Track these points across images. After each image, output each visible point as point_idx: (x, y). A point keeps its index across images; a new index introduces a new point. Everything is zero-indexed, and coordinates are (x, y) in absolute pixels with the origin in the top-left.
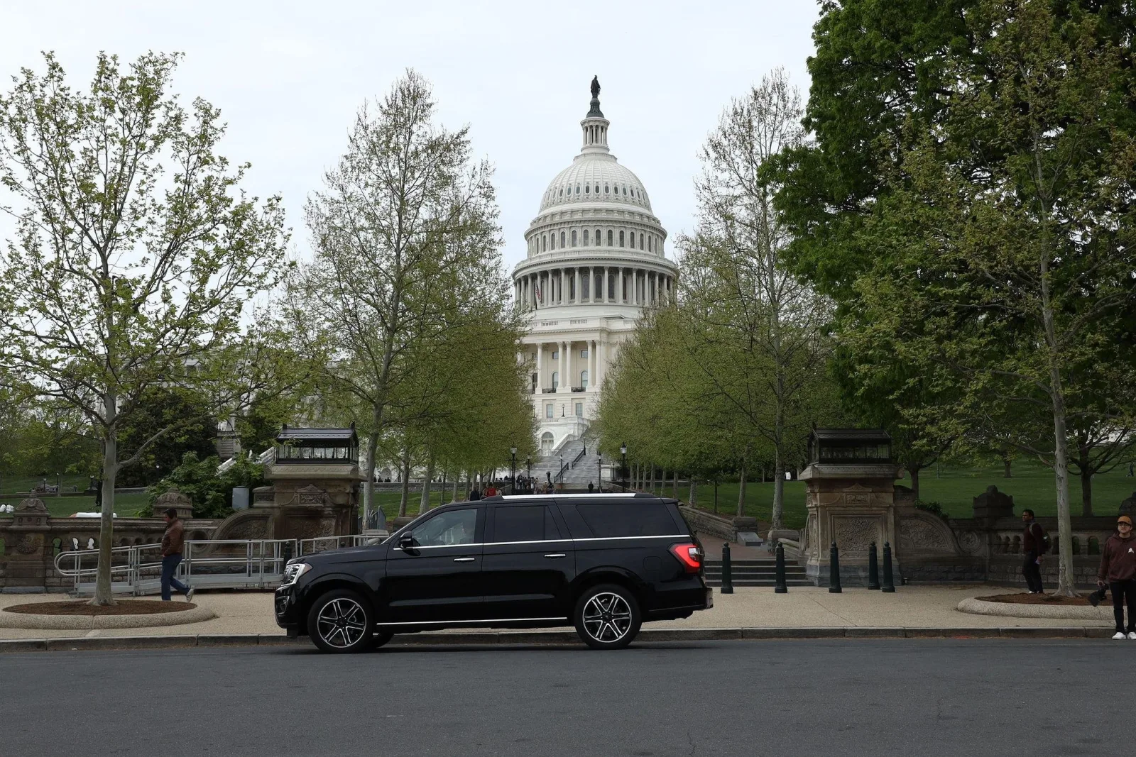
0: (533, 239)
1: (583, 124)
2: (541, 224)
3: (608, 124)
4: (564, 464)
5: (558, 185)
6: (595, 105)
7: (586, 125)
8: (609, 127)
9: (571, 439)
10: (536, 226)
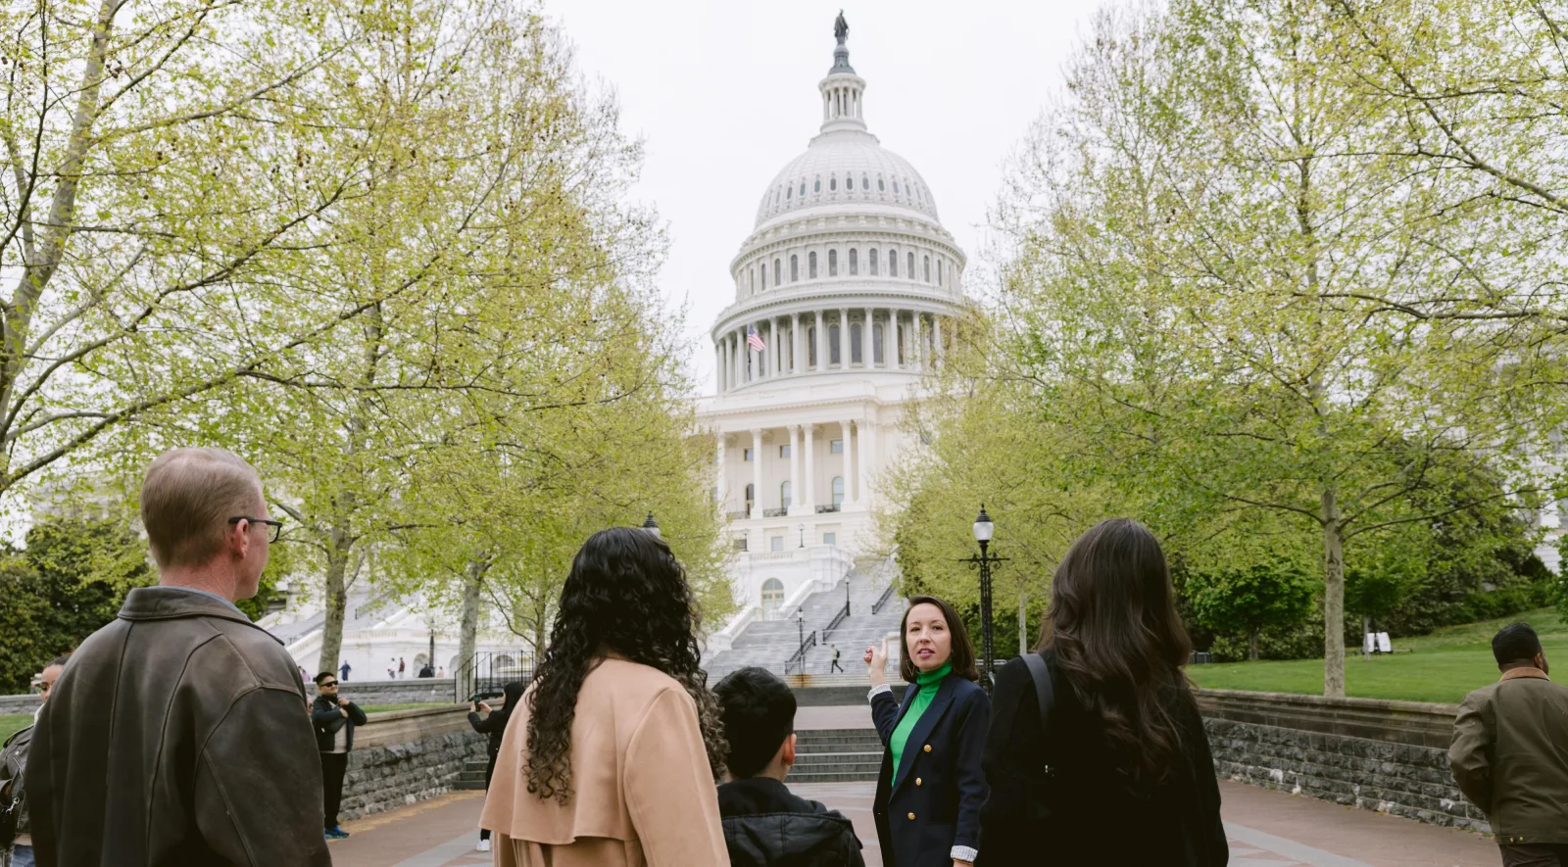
0: (745, 272)
1: (823, 85)
2: (758, 244)
3: (863, 86)
4: (807, 634)
5: (783, 183)
6: (841, 56)
7: (828, 87)
8: (865, 93)
9: (819, 589)
10: (748, 249)
